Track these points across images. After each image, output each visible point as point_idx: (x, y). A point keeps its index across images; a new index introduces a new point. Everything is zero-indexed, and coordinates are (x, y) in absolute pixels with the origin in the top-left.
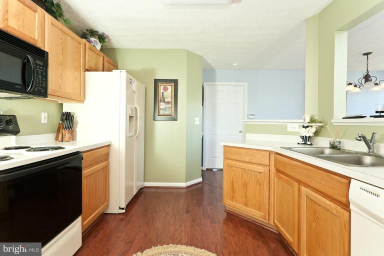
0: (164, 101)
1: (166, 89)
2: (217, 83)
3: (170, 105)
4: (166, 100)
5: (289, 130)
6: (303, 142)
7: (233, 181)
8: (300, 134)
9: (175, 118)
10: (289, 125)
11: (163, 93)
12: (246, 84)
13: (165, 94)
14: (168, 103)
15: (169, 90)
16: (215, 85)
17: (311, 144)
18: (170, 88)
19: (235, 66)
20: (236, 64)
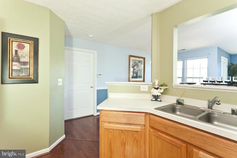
0: (18, 61)
1: (21, 47)
2: (74, 48)
3: (28, 66)
4: (22, 60)
5: (142, 89)
6: (155, 99)
7: (111, 142)
8: (152, 94)
9: (35, 80)
10: (142, 86)
11: (16, 51)
12: (96, 52)
13: (20, 53)
14: (25, 63)
15: (25, 49)
16: (72, 50)
17: (161, 101)
18: (27, 47)
19: (90, 37)
20: (91, 36)
